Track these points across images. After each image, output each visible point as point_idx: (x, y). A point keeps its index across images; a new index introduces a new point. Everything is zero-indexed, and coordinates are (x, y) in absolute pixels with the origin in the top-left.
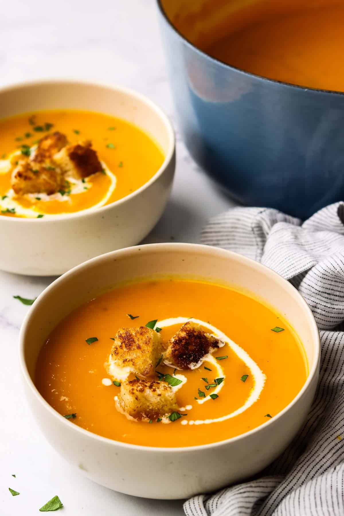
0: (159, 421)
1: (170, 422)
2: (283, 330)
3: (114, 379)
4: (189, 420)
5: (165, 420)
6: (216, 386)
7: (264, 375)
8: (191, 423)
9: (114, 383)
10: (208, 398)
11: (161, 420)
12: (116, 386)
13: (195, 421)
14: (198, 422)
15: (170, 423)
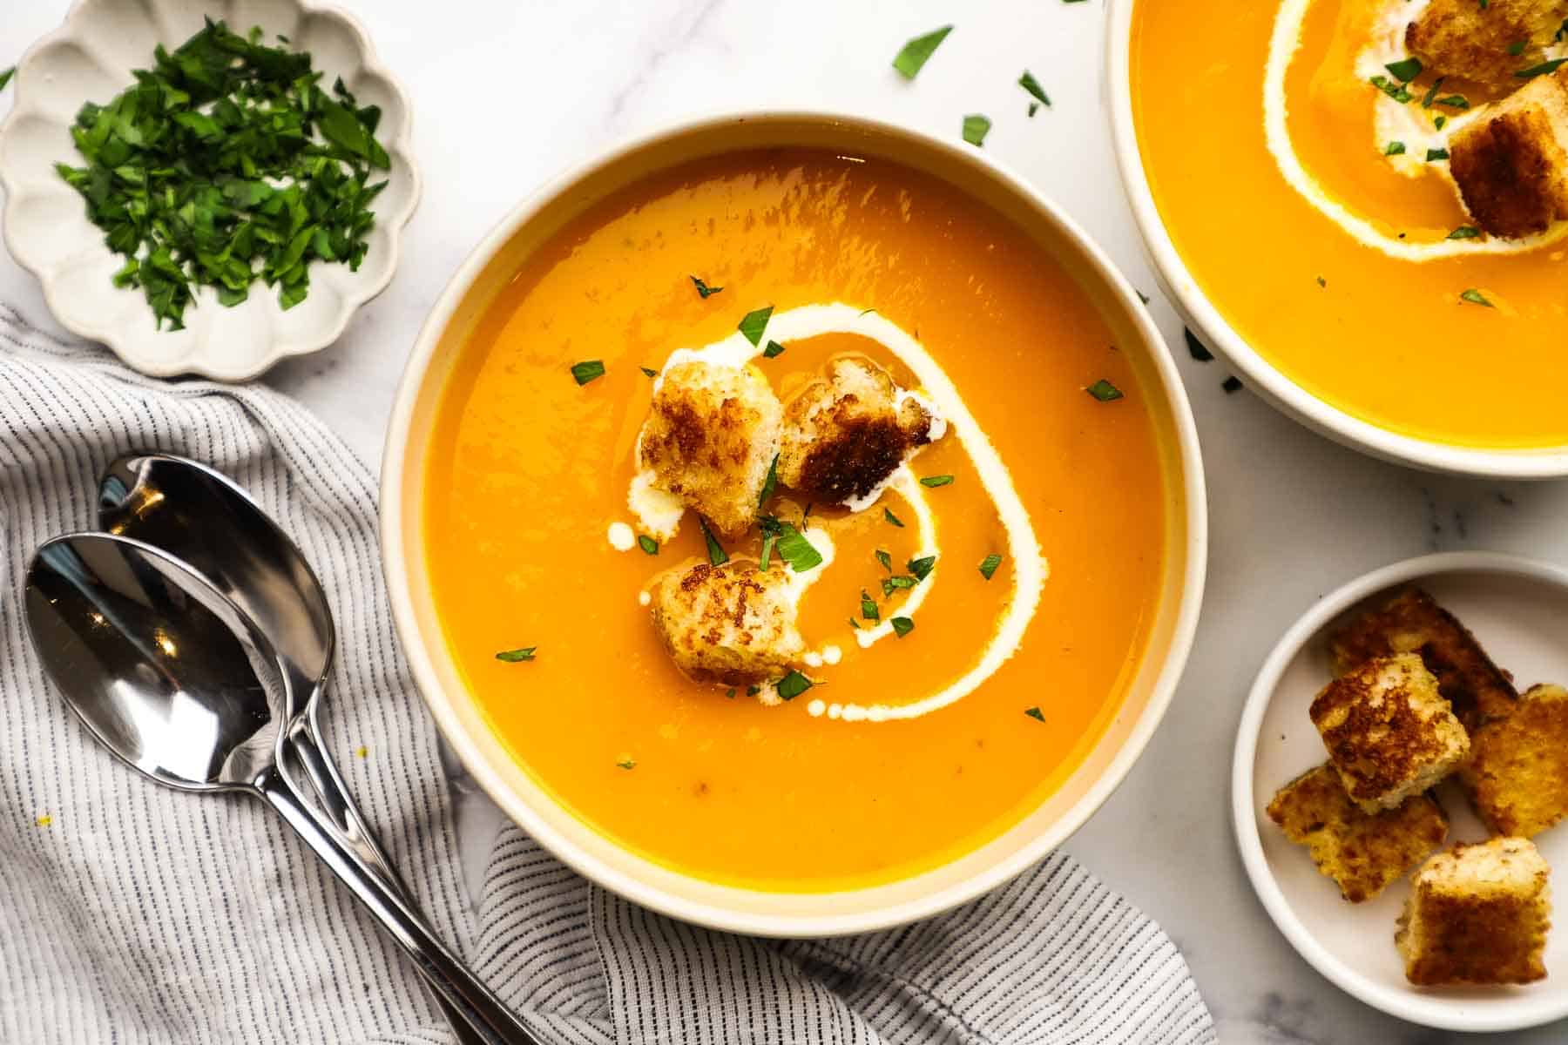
0: (753, 692)
1: (779, 701)
2: (1120, 396)
3: (641, 526)
4: (828, 703)
5: (768, 695)
6: (912, 585)
7: (1044, 561)
8: (835, 711)
9: (642, 539)
10: (886, 628)
11: (759, 690)
12: (644, 554)
13: (844, 707)
14: (853, 713)
15: (779, 705)
